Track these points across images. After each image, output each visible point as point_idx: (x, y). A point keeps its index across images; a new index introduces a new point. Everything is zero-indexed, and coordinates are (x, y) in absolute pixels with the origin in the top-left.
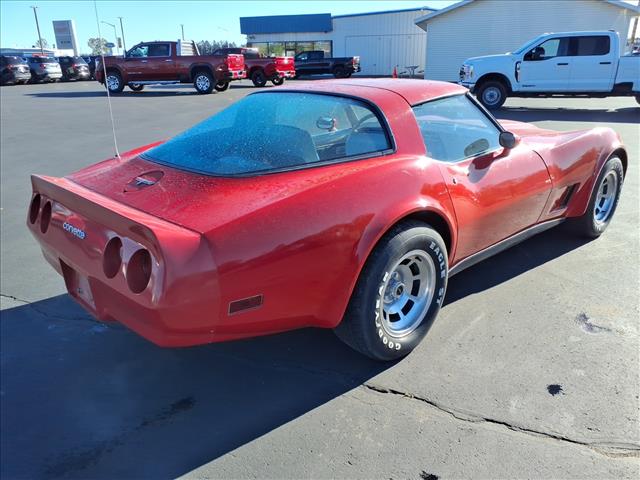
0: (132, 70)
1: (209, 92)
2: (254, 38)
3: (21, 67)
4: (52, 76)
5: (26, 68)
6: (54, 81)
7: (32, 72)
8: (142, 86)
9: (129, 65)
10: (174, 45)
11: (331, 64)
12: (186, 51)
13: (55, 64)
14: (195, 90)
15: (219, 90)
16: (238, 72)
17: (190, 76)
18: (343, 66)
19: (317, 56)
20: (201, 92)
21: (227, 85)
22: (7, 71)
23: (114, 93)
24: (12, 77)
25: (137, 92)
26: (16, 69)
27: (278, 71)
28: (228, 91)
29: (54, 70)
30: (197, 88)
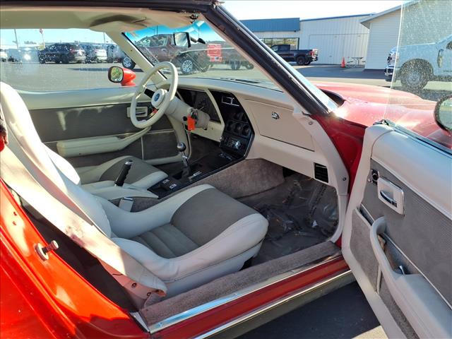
3: (80, 52)
4: (100, 58)
5: (83, 53)
6: (101, 62)
7: (87, 54)
11: (295, 54)
13: (102, 50)
16: (215, 57)
18: (304, 56)
19: (286, 49)
21: (207, 68)
22: (71, 54)
24: (73, 58)
26: (76, 53)
29: (102, 54)
30: (182, 70)
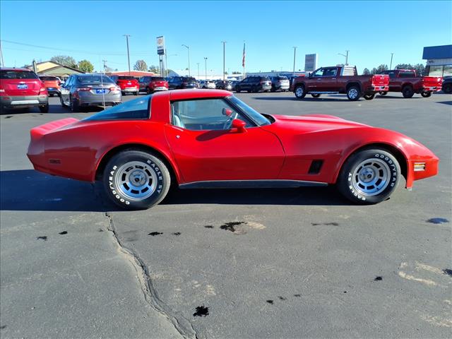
0: (311, 84)
1: (356, 99)
2: (432, 62)
3: (267, 83)
4: (283, 88)
5: (270, 83)
6: (284, 91)
7: (273, 85)
8: (319, 95)
9: (311, 81)
10: (339, 69)
12: (347, 72)
13: (287, 81)
14: (347, 98)
15: (367, 99)
16: (380, 87)
17: (345, 89)
20: (350, 100)
21: (373, 96)
22: (259, 85)
23: (298, 98)
24: (261, 88)
25: (316, 98)
26: (265, 83)
27: (424, 86)
28: (374, 100)
29: (285, 84)
30: (348, 97)
